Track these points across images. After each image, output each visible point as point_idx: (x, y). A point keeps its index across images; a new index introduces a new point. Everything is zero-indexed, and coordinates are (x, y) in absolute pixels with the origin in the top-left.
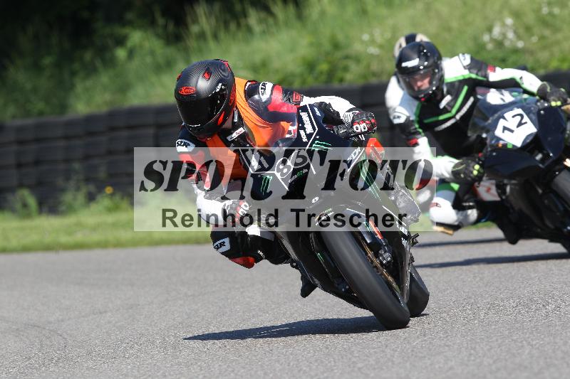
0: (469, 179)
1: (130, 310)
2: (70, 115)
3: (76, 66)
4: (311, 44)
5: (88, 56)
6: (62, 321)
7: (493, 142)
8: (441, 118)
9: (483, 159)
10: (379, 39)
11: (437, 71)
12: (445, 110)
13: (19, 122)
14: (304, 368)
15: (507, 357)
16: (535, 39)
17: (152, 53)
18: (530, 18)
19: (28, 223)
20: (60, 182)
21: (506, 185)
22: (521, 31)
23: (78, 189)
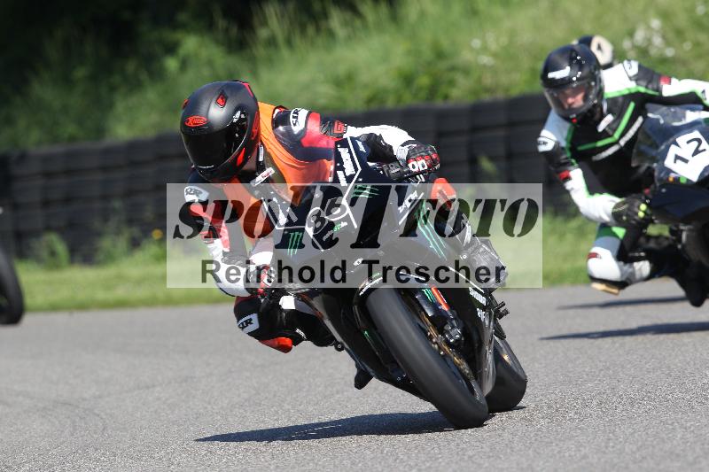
0: (634, 222)
1: (184, 384)
2: (108, 141)
3: (116, 79)
4: (409, 53)
5: (131, 66)
6: (100, 397)
7: (662, 175)
8: (600, 144)
9: (650, 196)
10: (493, 46)
11: (593, 84)
12: (605, 134)
13: (46, 149)
14: (402, 457)
15: (655, 442)
16: (687, 46)
17: (210, 63)
18: (682, 20)
19: (56, 276)
20: (97, 224)
21: (682, 231)
22: (671, 35)
23: (118, 233)
